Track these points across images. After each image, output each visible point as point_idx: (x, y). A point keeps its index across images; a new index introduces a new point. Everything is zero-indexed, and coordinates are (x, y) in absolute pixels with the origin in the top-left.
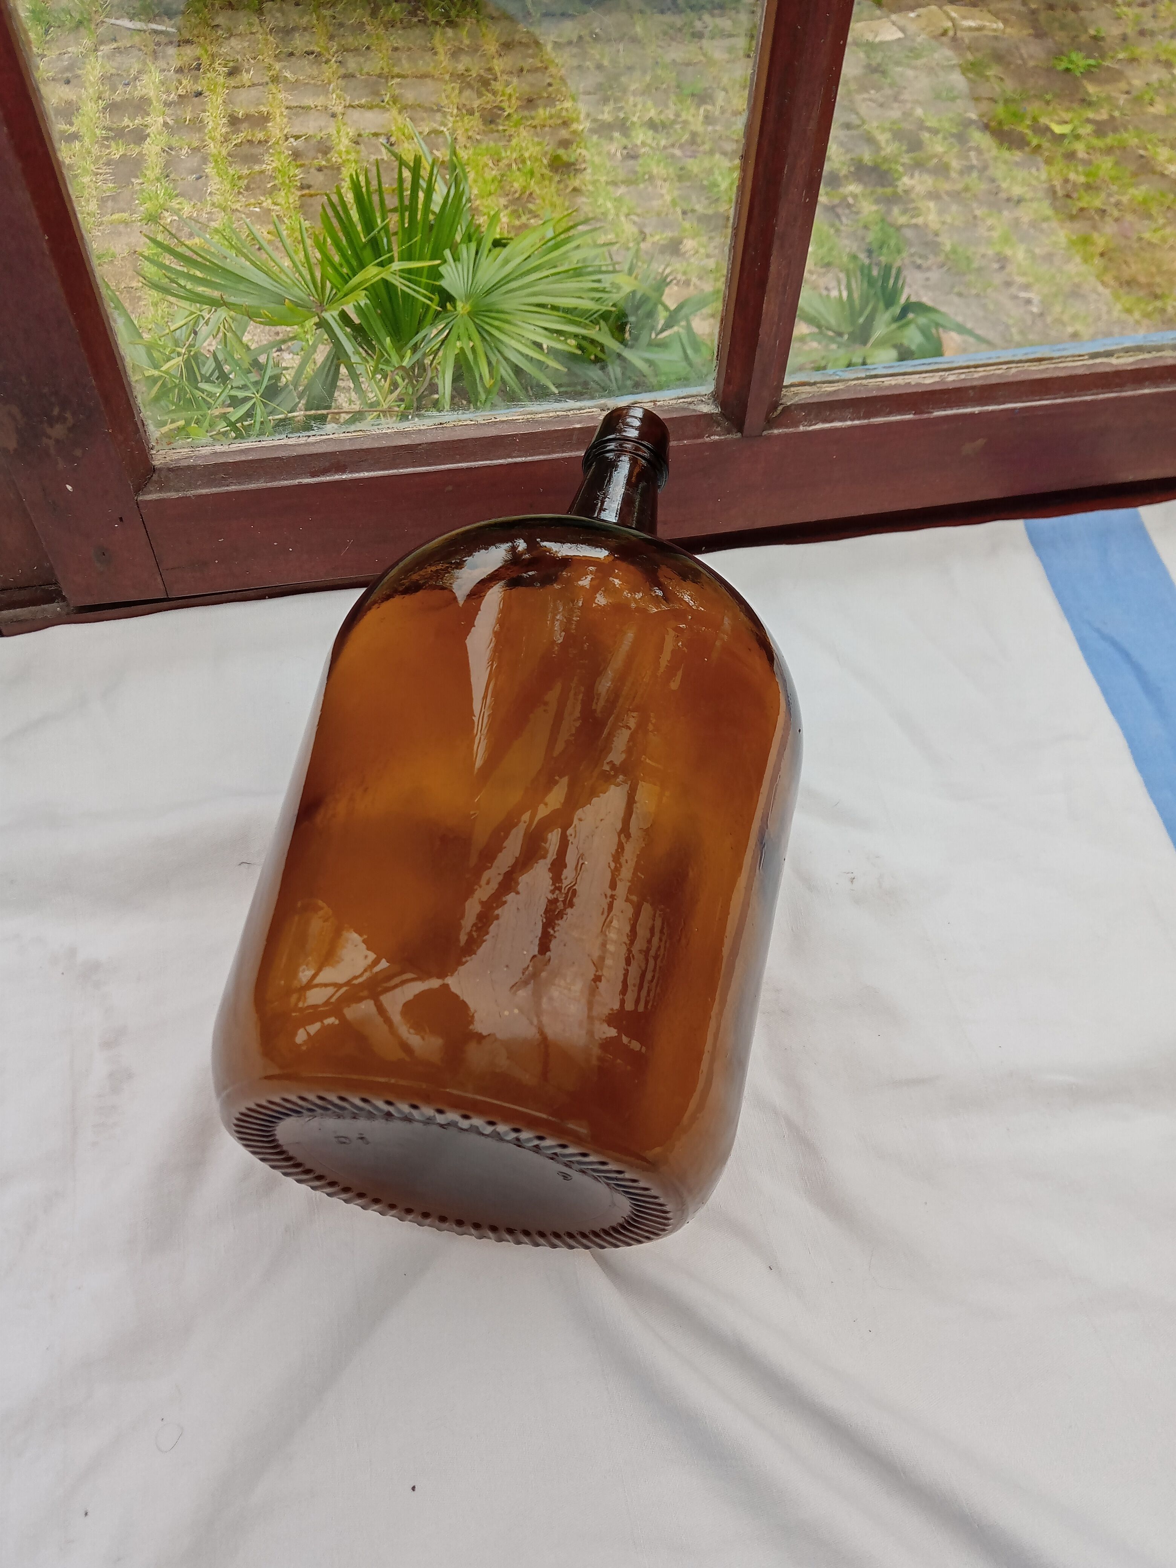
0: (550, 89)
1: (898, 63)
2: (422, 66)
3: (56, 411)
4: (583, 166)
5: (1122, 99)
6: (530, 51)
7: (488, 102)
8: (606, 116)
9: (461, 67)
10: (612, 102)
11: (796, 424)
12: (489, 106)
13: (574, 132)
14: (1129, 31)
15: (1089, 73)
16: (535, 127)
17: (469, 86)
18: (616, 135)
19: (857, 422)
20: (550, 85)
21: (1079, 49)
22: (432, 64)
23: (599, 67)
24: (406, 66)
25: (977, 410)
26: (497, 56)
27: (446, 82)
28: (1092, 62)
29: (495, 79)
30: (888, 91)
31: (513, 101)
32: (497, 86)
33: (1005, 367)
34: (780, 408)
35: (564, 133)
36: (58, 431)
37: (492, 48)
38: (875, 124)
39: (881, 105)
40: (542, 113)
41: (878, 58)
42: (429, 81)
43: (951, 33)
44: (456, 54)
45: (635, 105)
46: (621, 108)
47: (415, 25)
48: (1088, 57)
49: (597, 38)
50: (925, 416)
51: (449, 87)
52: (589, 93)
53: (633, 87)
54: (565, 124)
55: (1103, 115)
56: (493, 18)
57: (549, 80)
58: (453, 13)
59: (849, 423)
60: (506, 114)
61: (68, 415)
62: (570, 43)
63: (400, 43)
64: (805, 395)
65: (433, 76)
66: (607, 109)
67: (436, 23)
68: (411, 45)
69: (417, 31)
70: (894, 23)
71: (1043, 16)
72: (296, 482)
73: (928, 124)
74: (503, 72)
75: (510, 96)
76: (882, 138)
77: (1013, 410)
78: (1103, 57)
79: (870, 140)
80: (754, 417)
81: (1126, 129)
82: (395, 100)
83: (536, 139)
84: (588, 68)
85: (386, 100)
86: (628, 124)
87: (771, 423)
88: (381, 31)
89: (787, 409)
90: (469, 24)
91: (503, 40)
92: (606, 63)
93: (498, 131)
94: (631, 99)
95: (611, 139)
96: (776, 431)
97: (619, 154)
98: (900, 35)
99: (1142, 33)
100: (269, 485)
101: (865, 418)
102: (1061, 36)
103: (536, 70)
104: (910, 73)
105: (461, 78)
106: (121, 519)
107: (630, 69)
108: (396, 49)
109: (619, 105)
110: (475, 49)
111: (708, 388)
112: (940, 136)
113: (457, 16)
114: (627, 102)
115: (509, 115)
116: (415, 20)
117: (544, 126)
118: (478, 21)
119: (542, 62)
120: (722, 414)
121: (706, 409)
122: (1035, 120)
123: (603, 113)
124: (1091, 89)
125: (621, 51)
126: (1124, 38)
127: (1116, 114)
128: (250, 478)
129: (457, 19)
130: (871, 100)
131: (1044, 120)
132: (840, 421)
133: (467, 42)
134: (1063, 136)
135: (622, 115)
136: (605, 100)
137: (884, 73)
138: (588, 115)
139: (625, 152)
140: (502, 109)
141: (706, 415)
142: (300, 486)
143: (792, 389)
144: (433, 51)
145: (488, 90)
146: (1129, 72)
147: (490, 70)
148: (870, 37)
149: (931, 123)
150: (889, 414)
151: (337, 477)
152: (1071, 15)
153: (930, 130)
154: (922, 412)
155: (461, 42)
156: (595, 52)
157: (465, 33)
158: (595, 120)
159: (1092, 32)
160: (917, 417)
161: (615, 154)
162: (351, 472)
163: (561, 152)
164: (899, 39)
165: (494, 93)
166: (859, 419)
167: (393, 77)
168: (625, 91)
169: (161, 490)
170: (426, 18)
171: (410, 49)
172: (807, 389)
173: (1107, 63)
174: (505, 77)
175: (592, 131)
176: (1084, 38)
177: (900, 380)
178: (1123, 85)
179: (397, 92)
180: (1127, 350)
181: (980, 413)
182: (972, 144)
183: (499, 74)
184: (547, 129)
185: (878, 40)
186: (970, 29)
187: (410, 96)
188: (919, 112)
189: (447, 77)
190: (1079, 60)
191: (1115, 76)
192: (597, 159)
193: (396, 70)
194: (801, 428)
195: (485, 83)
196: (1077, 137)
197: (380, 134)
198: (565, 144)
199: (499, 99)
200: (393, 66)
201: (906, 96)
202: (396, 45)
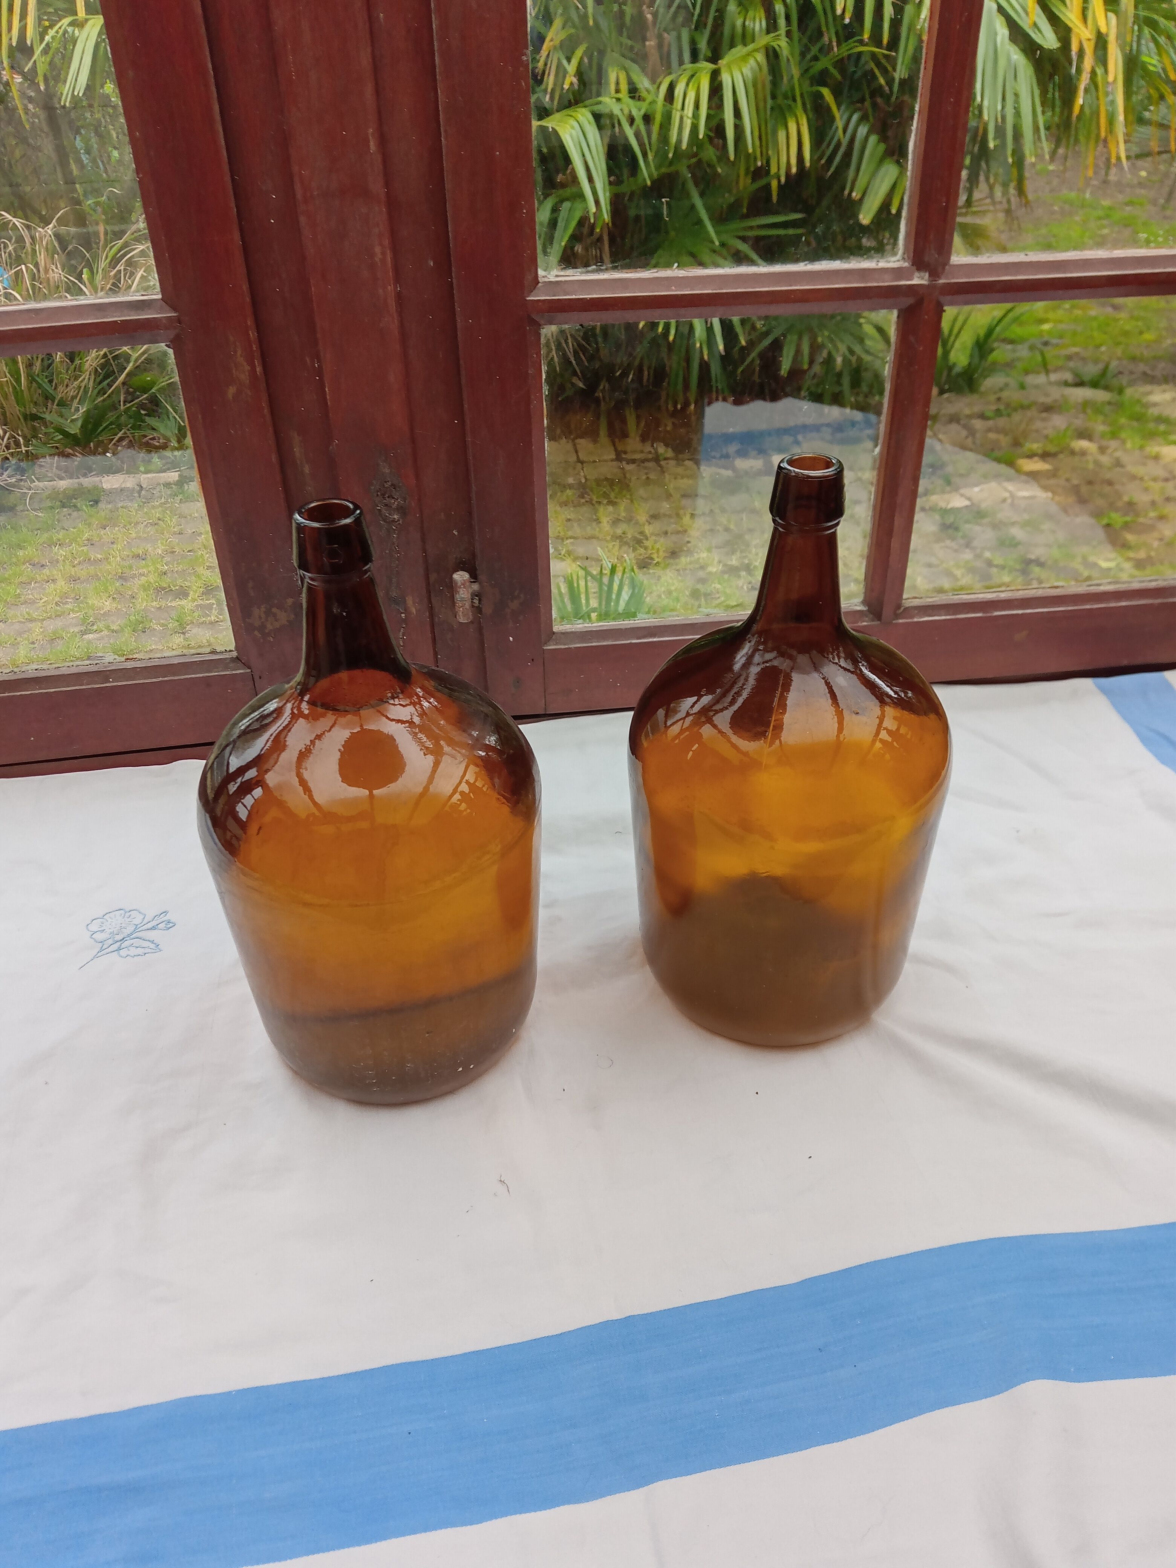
0: (689, 545)
1: (967, 522)
2: (589, 531)
3: (516, 593)
4: (717, 596)
5: (1156, 544)
6: (672, 520)
7: (641, 555)
8: (734, 561)
9: (619, 531)
10: (738, 553)
11: (912, 617)
12: (642, 557)
13: (710, 573)
14: (1157, 498)
15: (1126, 526)
16: (678, 570)
17: (626, 543)
18: (743, 573)
19: (948, 617)
20: (688, 542)
21: (1117, 510)
22: (597, 529)
23: (727, 529)
24: (577, 530)
25: (1020, 612)
26: (647, 523)
27: (607, 541)
28: (1128, 519)
29: (647, 539)
30: (962, 541)
31: (661, 553)
32: (647, 543)
33: (1035, 590)
34: (902, 608)
35: (701, 574)
36: (514, 605)
37: (642, 517)
38: (952, 563)
39: (956, 551)
40: (684, 560)
41: (950, 519)
42: (594, 541)
43: (1009, 501)
44: (616, 522)
45: (757, 554)
46: (746, 557)
47: (584, 504)
48: (1126, 515)
49: (723, 510)
50: (989, 615)
51: (610, 545)
52: (720, 548)
53: (754, 542)
54: (702, 568)
55: (1142, 555)
56: (643, 498)
57: (688, 539)
58: (612, 495)
59: (943, 618)
60: (655, 562)
61: (522, 596)
62: (704, 514)
63: (572, 516)
64: (916, 602)
65: (598, 538)
66: (734, 557)
67: (599, 503)
68: (580, 517)
69: (585, 509)
70: (962, 495)
71: (1084, 489)
72: (629, 642)
73: (995, 563)
74: (652, 534)
75: (658, 550)
76: (958, 573)
77: (1042, 613)
78: (1137, 515)
79: (949, 574)
80: (887, 611)
81: (1162, 563)
82: (569, 553)
83: (680, 578)
84: (718, 531)
85: (563, 553)
86: (752, 567)
87: (897, 616)
88: (558, 508)
89: (906, 609)
90: (623, 504)
91: (651, 513)
92: (732, 527)
93: (649, 573)
94: (754, 550)
95: (739, 577)
96: (901, 621)
97: (745, 587)
98: (967, 503)
99: (1168, 499)
100: (614, 643)
101: (953, 614)
102: (1100, 502)
103: (678, 532)
104: (977, 528)
105: (621, 539)
106: (533, 660)
107: (751, 531)
108: (569, 520)
109: (744, 555)
110: (629, 520)
111: (861, 598)
112: (1006, 571)
113: (616, 498)
114: (750, 553)
115: (657, 563)
116: (583, 501)
117: (686, 569)
118: (632, 501)
119: (682, 526)
120: (868, 610)
121: (858, 608)
122: (1084, 558)
123: (732, 560)
124: (1130, 537)
125: (744, 519)
126: (1153, 503)
127: (1153, 554)
128: (604, 639)
129: (615, 500)
130: (947, 547)
131: (1092, 559)
132: (938, 616)
133: (623, 514)
134: (1109, 569)
135: (746, 561)
136: (733, 552)
137: (957, 529)
138: (720, 562)
139: (750, 586)
140: (652, 559)
141: (859, 611)
142: (631, 643)
143: (910, 600)
144: (598, 521)
145: (641, 547)
146: (1160, 525)
147: (641, 533)
148: (942, 504)
149: (998, 561)
150: (967, 613)
151: (651, 640)
152: (1107, 489)
153: (997, 566)
154: (987, 612)
155: (619, 515)
156: (723, 519)
157: (622, 508)
158: (725, 565)
159: (1126, 499)
160: (985, 615)
161: (742, 587)
162: (659, 637)
163: (699, 586)
164: (967, 506)
165: (646, 548)
166: (950, 615)
167: (567, 539)
168: (748, 545)
169: (557, 644)
170: (591, 500)
171: (580, 520)
172: (917, 600)
173: (1141, 520)
174: (654, 538)
175: (723, 572)
176: (1120, 504)
177: (972, 596)
178: (1156, 534)
179: (571, 548)
180: (1110, 583)
181: (1022, 614)
182: (1032, 576)
183: (649, 535)
184: (688, 572)
185: (949, 506)
186: (1025, 498)
187: (581, 551)
188: (987, 554)
189: (608, 538)
190: (1117, 519)
191: (1150, 528)
192: (728, 591)
193: (570, 533)
194: (916, 620)
195: (639, 542)
196: (1121, 570)
197: (559, 576)
198: (703, 581)
199: (650, 552)
200: (568, 531)
201: (975, 543)
202: (569, 517)
